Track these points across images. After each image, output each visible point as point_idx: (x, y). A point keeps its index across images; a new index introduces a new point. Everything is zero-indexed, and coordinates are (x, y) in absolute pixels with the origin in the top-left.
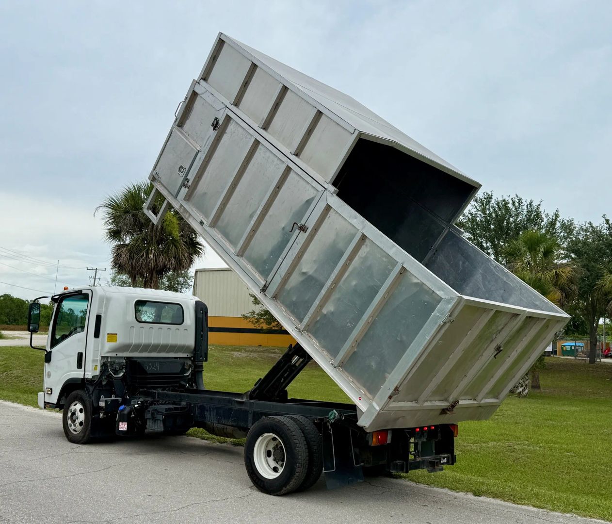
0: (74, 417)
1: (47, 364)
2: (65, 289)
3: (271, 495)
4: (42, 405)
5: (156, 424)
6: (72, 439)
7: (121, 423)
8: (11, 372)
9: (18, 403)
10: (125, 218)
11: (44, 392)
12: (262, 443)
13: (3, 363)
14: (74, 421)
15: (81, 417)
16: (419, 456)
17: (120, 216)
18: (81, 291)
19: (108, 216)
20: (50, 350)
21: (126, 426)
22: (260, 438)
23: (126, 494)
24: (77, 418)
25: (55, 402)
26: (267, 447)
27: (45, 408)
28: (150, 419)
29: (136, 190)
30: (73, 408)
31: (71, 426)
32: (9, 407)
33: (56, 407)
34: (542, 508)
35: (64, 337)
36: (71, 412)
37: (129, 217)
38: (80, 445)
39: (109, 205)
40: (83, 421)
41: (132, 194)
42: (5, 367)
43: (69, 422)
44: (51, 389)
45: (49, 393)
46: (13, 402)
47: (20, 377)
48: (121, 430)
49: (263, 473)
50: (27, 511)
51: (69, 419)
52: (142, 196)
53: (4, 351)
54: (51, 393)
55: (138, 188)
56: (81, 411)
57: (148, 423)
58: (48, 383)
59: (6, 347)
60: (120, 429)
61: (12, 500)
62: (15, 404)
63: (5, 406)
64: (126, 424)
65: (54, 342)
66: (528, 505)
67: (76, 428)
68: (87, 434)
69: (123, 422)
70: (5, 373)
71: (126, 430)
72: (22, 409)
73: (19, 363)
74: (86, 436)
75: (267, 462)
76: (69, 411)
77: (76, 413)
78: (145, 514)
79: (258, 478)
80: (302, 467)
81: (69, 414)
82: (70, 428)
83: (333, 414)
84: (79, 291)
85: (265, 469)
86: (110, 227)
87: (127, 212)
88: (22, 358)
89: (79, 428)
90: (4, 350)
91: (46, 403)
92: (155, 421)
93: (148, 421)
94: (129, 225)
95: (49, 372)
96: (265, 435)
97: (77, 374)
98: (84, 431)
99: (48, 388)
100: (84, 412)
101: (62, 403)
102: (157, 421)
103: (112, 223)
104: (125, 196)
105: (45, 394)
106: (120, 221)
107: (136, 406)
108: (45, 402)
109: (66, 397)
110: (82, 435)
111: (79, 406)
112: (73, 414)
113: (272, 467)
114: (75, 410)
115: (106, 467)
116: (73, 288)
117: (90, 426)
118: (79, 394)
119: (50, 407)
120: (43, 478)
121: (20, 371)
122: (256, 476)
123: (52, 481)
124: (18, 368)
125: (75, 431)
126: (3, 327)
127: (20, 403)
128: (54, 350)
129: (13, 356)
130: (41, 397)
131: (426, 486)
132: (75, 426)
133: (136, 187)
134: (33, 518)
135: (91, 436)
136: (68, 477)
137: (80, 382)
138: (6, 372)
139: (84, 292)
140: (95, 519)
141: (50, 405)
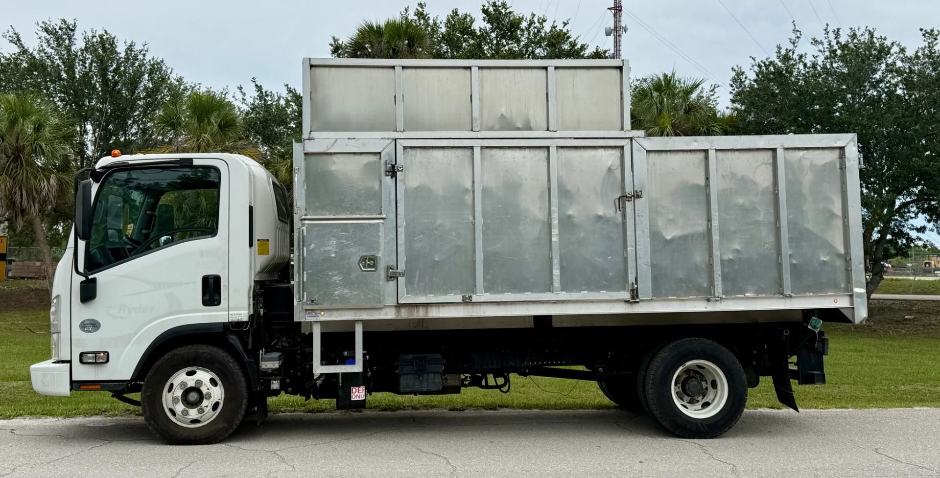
0: (195, 397)
7: (354, 389)
15: (217, 393)
18: (190, 160)
21: (364, 392)
22: (680, 369)
24: (208, 396)
25: (126, 377)
28: (409, 374)
30: (186, 379)
40: (222, 402)
44: (104, 353)
45: (99, 360)
48: (356, 399)
54: (105, 362)
56: (214, 383)
58: (88, 342)
60: (354, 398)
67: (203, 416)
69: (357, 386)
76: (177, 388)
77: (204, 389)
79: (685, 420)
89: (210, 415)
91: (79, 383)
92: (422, 376)
96: (689, 363)
97: (199, 317)
98: (222, 418)
99: (93, 352)
100: (222, 385)
102: (426, 376)
105: (78, 365)
111: (205, 376)
112: (189, 391)
114: (200, 383)
118: (204, 353)
122: (683, 418)
128: (104, 275)
132: (201, 412)
137: (216, 330)
139: (197, 163)
141: (101, 385)
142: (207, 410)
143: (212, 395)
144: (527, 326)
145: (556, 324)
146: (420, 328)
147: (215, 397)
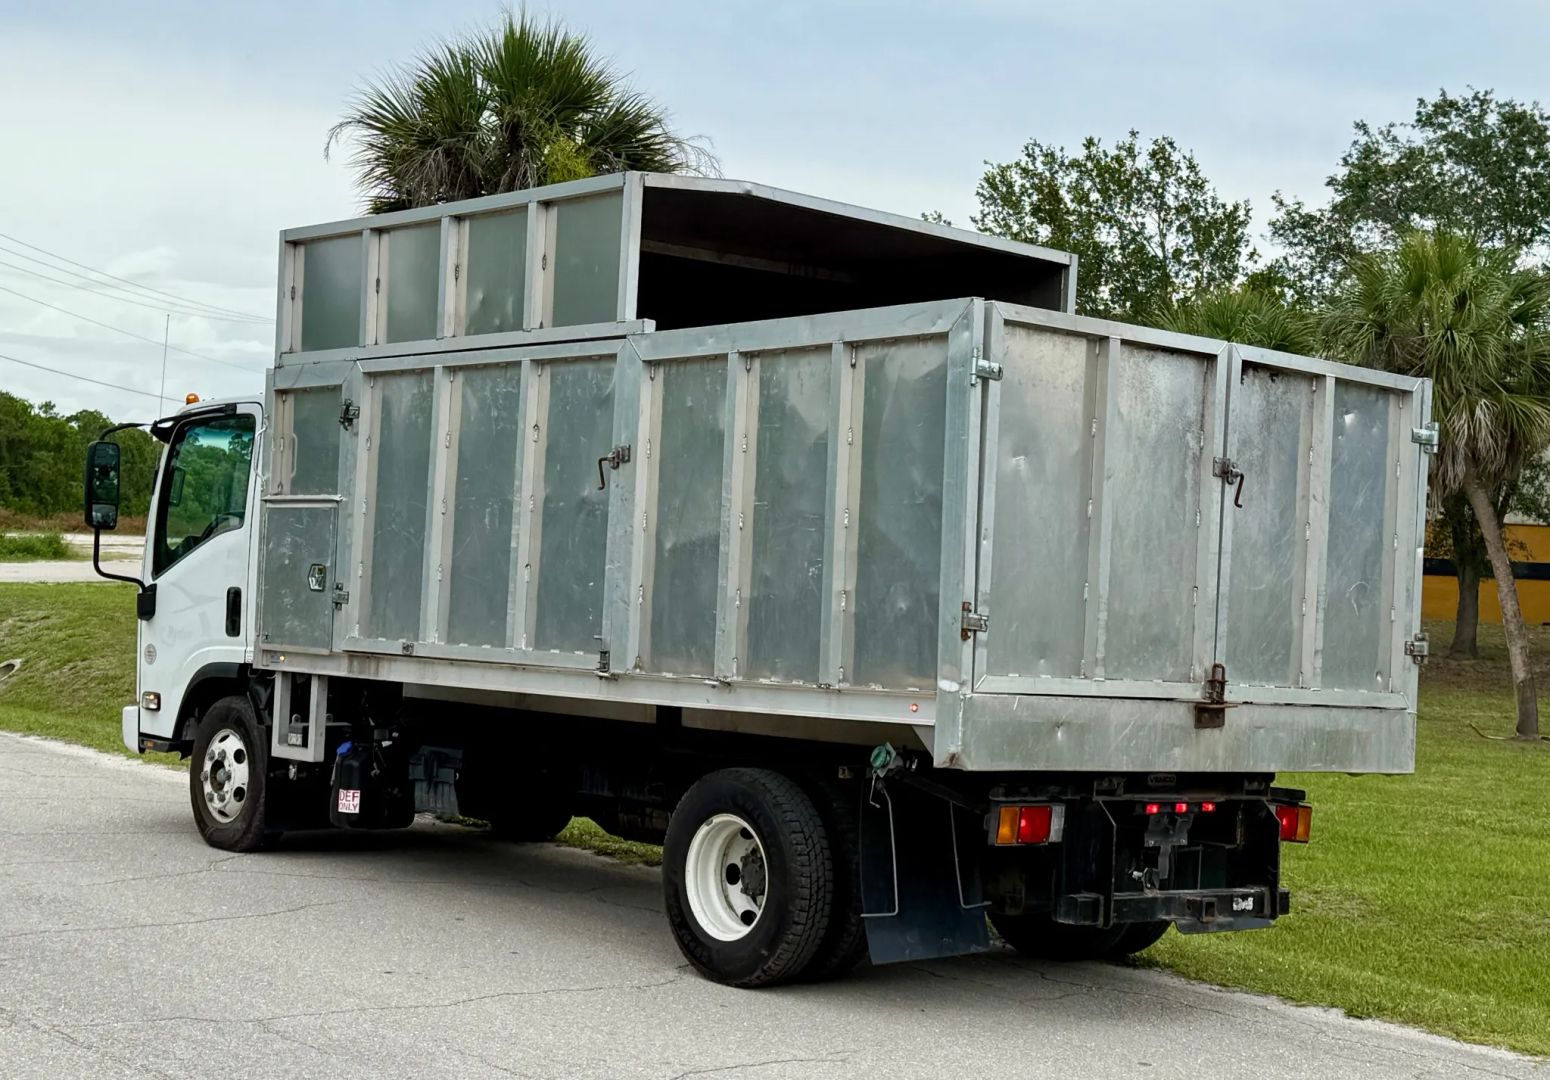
0: (220, 775)
1: (144, 622)
2: (189, 402)
3: (728, 985)
4: (132, 742)
5: (439, 795)
6: (214, 836)
7: (342, 793)
8: (86, 663)
9: (84, 745)
10: (423, 163)
11: (138, 704)
12: (711, 844)
13: (61, 635)
14: (219, 786)
15: (240, 774)
16: (1153, 885)
17: (406, 156)
18: (234, 406)
19: (372, 154)
20: (152, 582)
21: (357, 801)
22: (704, 829)
23: (325, 967)
24: (229, 777)
25: (168, 733)
26: (725, 855)
27: (142, 750)
28: (421, 780)
29: (457, 67)
30: (216, 747)
31: (211, 800)
32: (54, 754)
33: (171, 749)
34: (1532, 1055)
35: (192, 544)
36: (212, 758)
37: (435, 157)
38: (236, 855)
39: (369, 117)
40: (245, 787)
41: (444, 80)
42: (68, 648)
43: (208, 788)
44: (158, 697)
45: (153, 706)
46: (69, 742)
47: (115, 679)
48: (344, 811)
49: (710, 926)
50: (54, 993)
51: (206, 779)
52: (479, 85)
53: (66, 598)
54: (158, 709)
55: (466, 62)
56: (239, 756)
57: (417, 793)
58: (149, 678)
59: (74, 584)
60: (341, 809)
61: (20, 969)
62: (76, 747)
63: (45, 753)
64: (358, 794)
65: (164, 560)
66: (1496, 1045)
67: (225, 806)
68: (256, 823)
69: (348, 788)
70: (67, 668)
71: (357, 811)
72: (92, 762)
73: (113, 635)
74: (253, 829)
75: (726, 898)
76: (207, 758)
77: (226, 764)
78: (363, 1010)
79: (695, 938)
80: (813, 909)
81: (208, 766)
82: (209, 804)
83: (883, 755)
84: (227, 405)
85: (716, 915)
86: (375, 192)
87: (427, 142)
88: (123, 619)
89: (234, 806)
90: (67, 593)
91: (143, 737)
92: (436, 786)
93: (418, 786)
94: (436, 184)
95: (150, 646)
96: (717, 819)
97: (226, 651)
98: (247, 815)
99: (149, 694)
100: (246, 762)
101: (188, 736)
102: (440, 787)
103: (382, 178)
104: (419, 85)
105: (142, 710)
106: (408, 171)
107: (385, 744)
108: (141, 734)
109: (199, 720)
110: (240, 825)
111: (233, 743)
112: (218, 765)
113: (740, 912)
114: (223, 754)
115: (291, 907)
116: (211, 396)
117: (262, 800)
118: (234, 709)
119: (156, 748)
120: (112, 926)
121: (114, 661)
122: (692, 933)
123: (135, 933)
124: (108, 651)
125: (222, 813)
126: (74, 523)
127: (90, 746)
128: (162, 581)
129: (93, 612)
130: (132, 721)
131: (1217, 988)
132: (222, 799)
133: (458, 55)
134: (65, 1008)
135: (266, 832)
136: (180, 926)
137: (234, 675)
138: (71, 664)
139: (240, 410)
140: (227, 1014)
141: (155, 744)
142: (227, 797)
143: (233, 776)
144: (648, 721)
145: (686, 722)
146: (523, 707)
147: (237, 779)
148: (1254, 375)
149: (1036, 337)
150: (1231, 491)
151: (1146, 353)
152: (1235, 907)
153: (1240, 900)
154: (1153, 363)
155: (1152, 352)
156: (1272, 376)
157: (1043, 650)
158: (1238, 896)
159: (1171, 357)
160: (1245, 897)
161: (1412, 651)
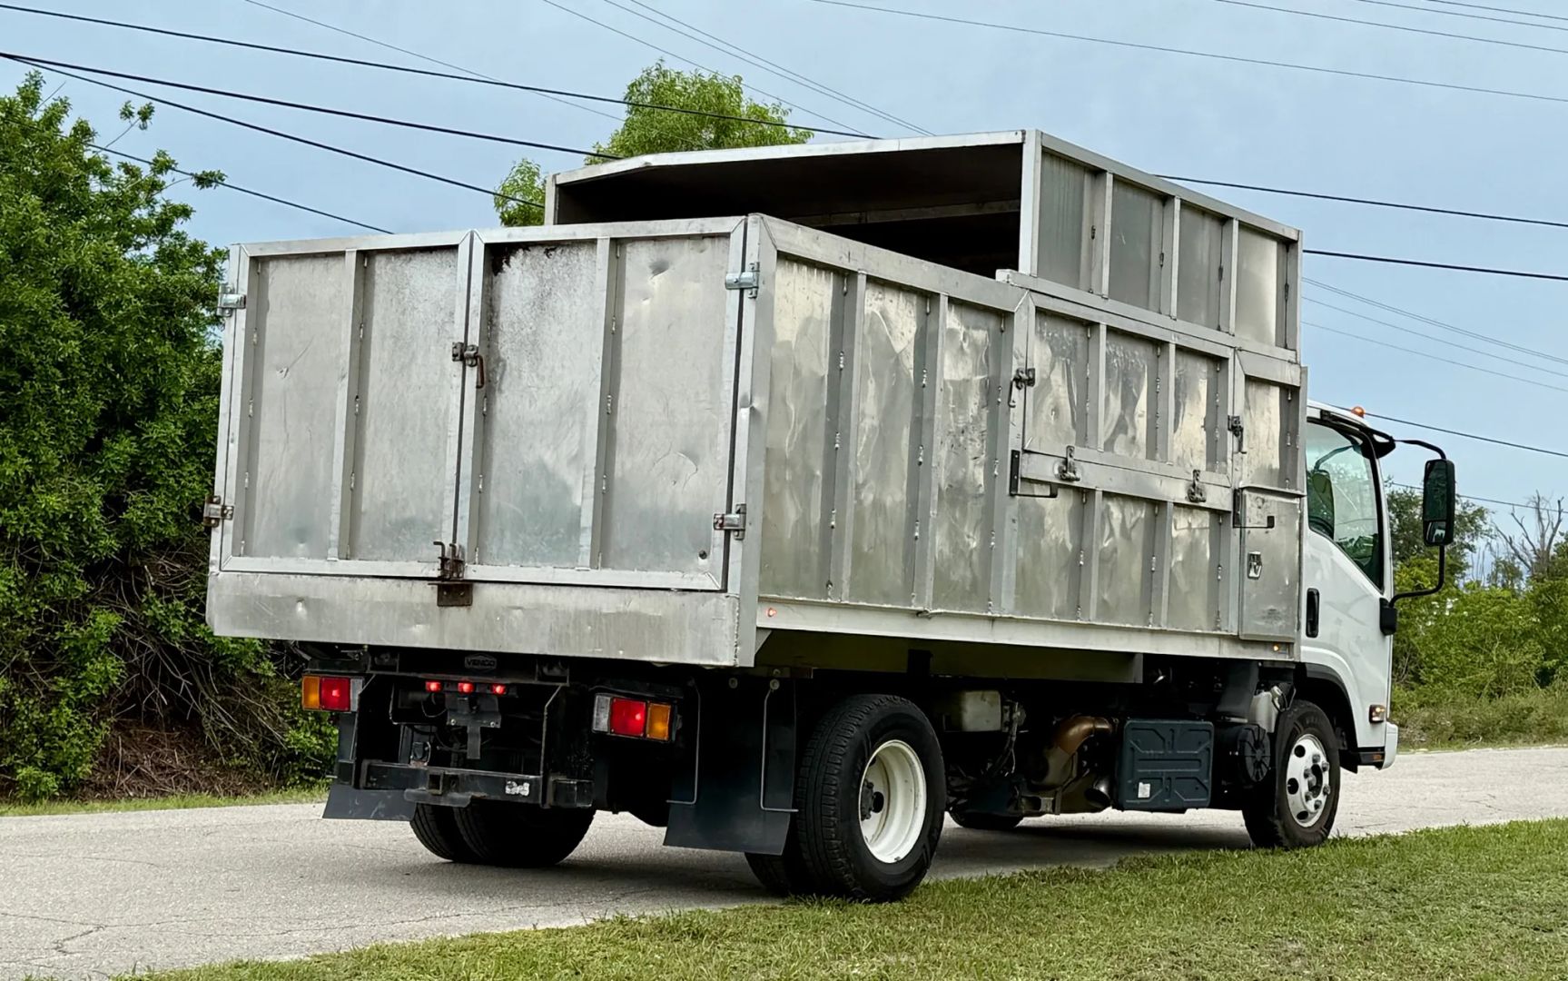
148: (525, 255)
149: (297, 265)
150: (472, 374)
151: (403, 257)
152: (508, 790)
153: (514, 784)
154: (411, 264)
155: (409, 256)
156: (547, 252)
157: (302, 534)
158: (512, 780)
159: (430, 255)
160: (520, 782)
161: (721, 525)
